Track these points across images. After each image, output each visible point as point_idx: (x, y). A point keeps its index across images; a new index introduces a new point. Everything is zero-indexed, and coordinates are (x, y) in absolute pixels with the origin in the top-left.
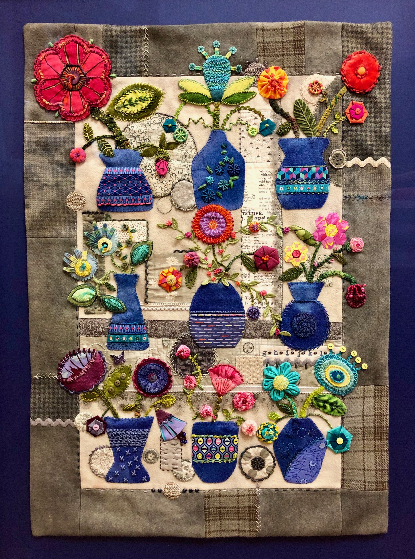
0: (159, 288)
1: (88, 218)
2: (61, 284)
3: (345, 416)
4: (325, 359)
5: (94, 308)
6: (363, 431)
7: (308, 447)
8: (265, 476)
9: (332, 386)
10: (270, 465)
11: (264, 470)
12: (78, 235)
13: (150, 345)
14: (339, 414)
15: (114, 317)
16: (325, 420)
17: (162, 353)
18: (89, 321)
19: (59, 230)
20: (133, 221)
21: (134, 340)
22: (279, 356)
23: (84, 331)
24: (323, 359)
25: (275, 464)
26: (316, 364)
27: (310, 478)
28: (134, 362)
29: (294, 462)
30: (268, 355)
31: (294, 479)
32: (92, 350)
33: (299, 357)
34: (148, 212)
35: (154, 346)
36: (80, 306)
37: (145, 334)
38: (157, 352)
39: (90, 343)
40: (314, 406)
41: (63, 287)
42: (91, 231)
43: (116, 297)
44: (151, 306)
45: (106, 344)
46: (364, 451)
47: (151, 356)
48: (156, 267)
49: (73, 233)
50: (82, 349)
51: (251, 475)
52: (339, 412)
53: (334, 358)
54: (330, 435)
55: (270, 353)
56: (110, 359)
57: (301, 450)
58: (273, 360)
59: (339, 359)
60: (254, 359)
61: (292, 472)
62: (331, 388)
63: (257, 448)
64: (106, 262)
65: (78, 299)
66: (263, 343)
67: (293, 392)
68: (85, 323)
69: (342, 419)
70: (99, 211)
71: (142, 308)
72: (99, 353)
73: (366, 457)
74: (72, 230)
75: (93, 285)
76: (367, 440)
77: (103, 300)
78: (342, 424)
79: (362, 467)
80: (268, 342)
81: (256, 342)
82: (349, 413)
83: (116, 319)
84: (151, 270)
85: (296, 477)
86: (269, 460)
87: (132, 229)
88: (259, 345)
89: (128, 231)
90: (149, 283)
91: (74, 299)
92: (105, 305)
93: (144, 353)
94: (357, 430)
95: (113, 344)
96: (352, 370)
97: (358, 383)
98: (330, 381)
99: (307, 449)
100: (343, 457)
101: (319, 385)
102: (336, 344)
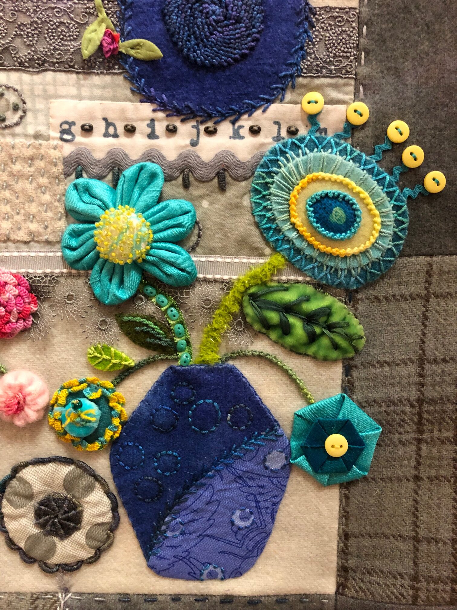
3: (358, 361)
4: (290, 154)
6: (420, 414)
7: (227, 466)
8: (84, 554)
9: (315, 254)
10: (100, 520)
11: (79, 536)
14: (334, 354)
16: (285, 372)
22: (124, 141)
24: (283, 153)
25: (116, 518)
26: (259, 171)
27: (235, 563)
29: (178, 513)
30: (80, 139)
31: (182, 566)
33: (194, 144)
40: (248, 327)
46: (417, 478)
51: (37, 553)
52: (336, 346)
53: (325, 148)
54: (303, 426)
55: (87, 130)
57: (203, 472)
58: (100, 155)
59: (343, 152)
60: (29, 152)
61: (174, 542)
62: (311, 259)
63: (51, 466)
66: (62, 91)
67: (172, 270)
69: (347, 370)
73: (424, 497)
76: (431, 442)
78: (345, 389)
79: (407, 530)
80: (79, 86)
81: (33, 84)
82: (373, 352)
85: (186, 558)
86: (96, 504)
88: (48, 97)
94: (398, 409)
96: (390, 194)
97: (408, 244)
98: (307, 234)
99: (225, 472)
100: (347, 497)
101: (267, 251)
102: (334, 94)
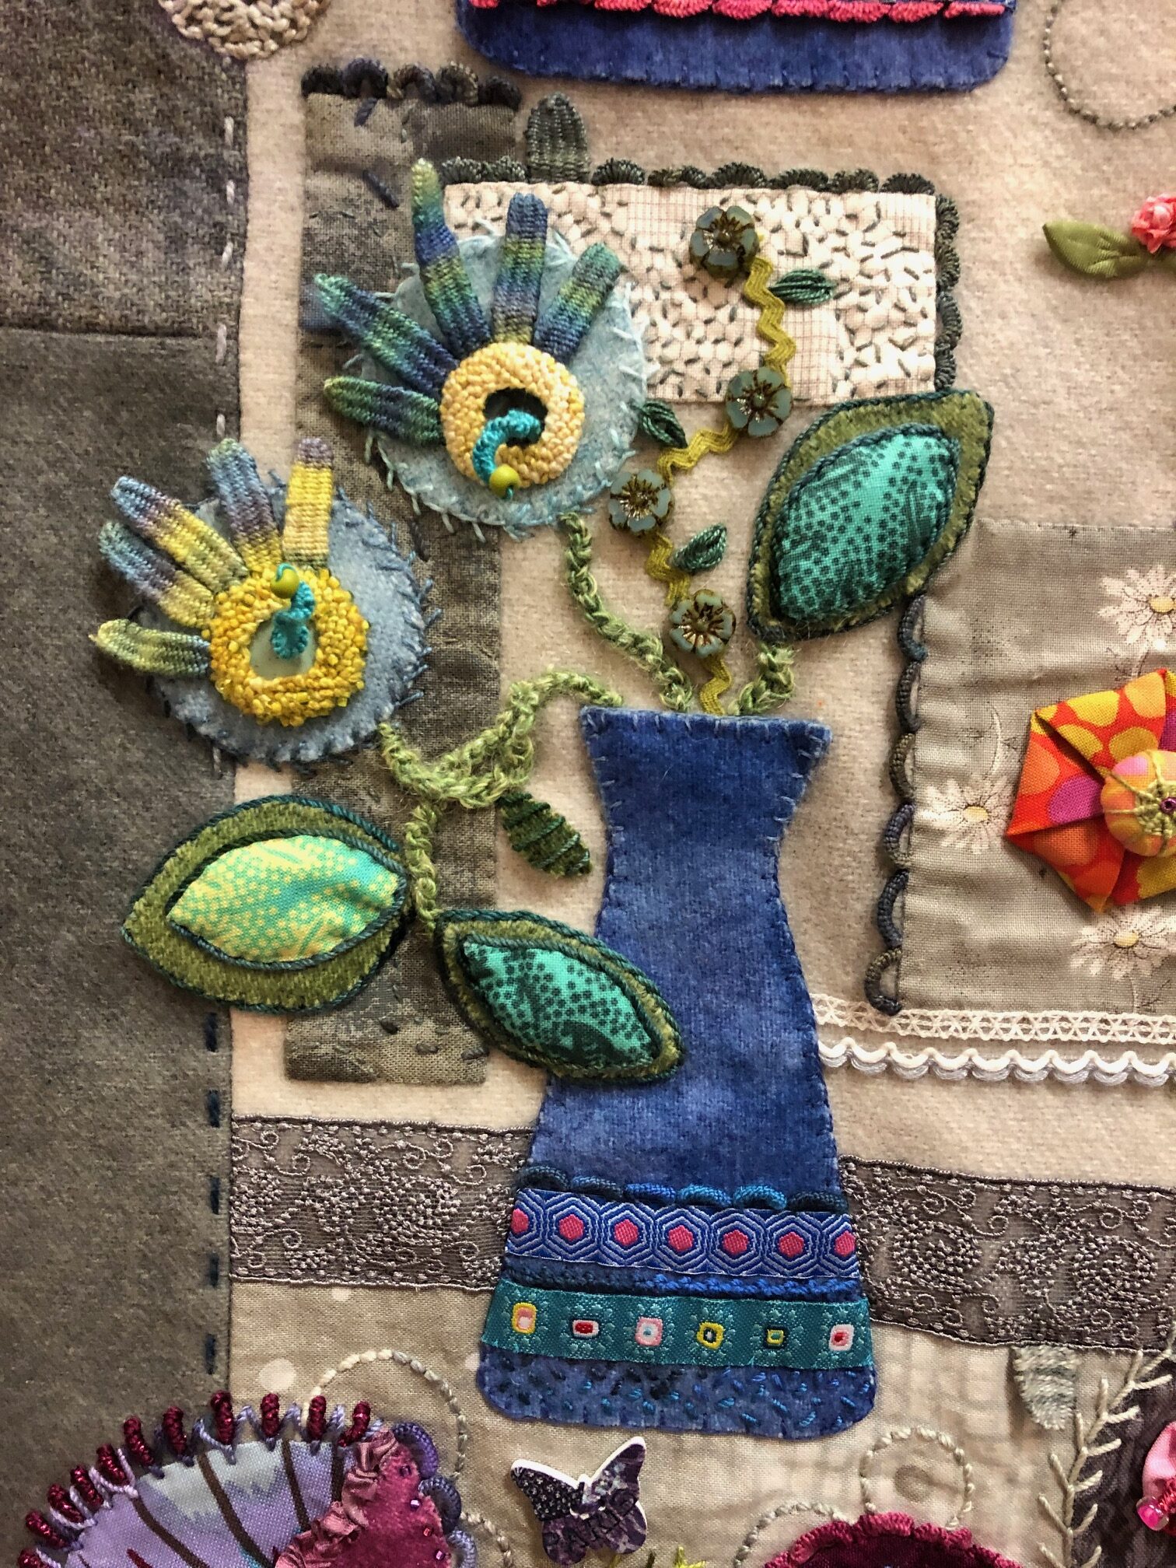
0: (1005, 865)
1: (360, 141)
2: (68, 785)
5: (372, 1030)
12: (250, 309)
13: (886, 1400)
15: (564, 1119)
17: (993, 1481)
18: (325, 1144)
19: (63, 253)
20: (801, 195)
21: (740, 1343)
23: (274, 1236)
28: (728, 1539)
32: (341, 1413)
34: (963, 106)
35: (919, 1408)
36: (242, 1005)
37: (846, 1296)
38: (947, 1471)
39: (324, 1343)
41: (92, 807)
42: (384, 269)
43: (586, 927)
44: (915, 1042)
45: (473, 1363)
47: (886, 1499)
48: (997, 667)
49: (204, 286)
50: (245, 1406)
56: (505, 1500)
64: (512, 591)
65: (231, 939)
68: (285, 1156)
70: (472, 72)
71: (832, 1051)
72: (407, 1436)
74: (194, 255)
75: (383, 807)
77: (463, 960)
83: (582, 1143)
84: (943, 692)
87: (787, 266)
89: (757, 284)
90: (922, 815)
91: (191, 937)
92: (481, 1000)
93: (822, 1466)
95: (538, 1368)
